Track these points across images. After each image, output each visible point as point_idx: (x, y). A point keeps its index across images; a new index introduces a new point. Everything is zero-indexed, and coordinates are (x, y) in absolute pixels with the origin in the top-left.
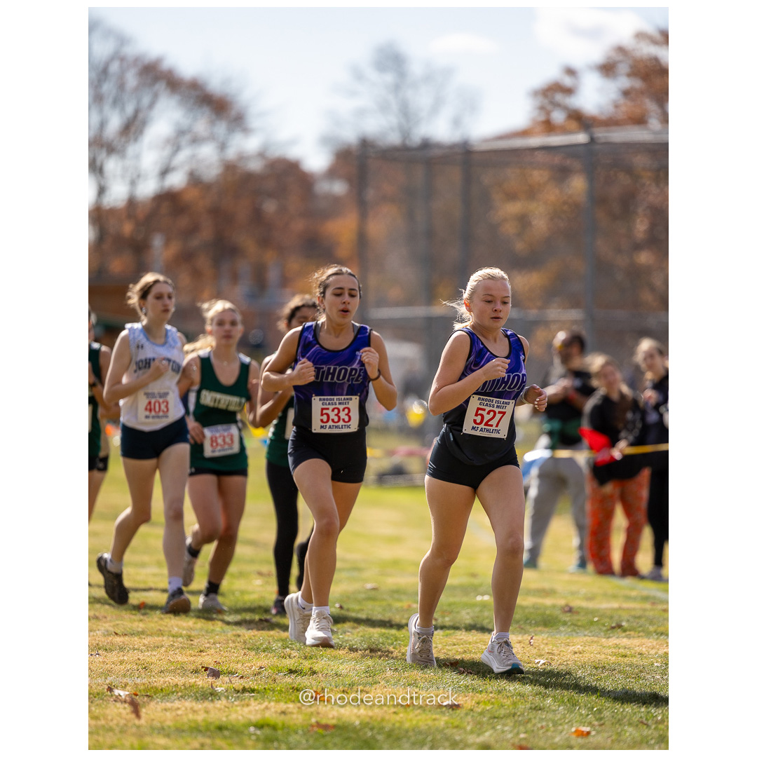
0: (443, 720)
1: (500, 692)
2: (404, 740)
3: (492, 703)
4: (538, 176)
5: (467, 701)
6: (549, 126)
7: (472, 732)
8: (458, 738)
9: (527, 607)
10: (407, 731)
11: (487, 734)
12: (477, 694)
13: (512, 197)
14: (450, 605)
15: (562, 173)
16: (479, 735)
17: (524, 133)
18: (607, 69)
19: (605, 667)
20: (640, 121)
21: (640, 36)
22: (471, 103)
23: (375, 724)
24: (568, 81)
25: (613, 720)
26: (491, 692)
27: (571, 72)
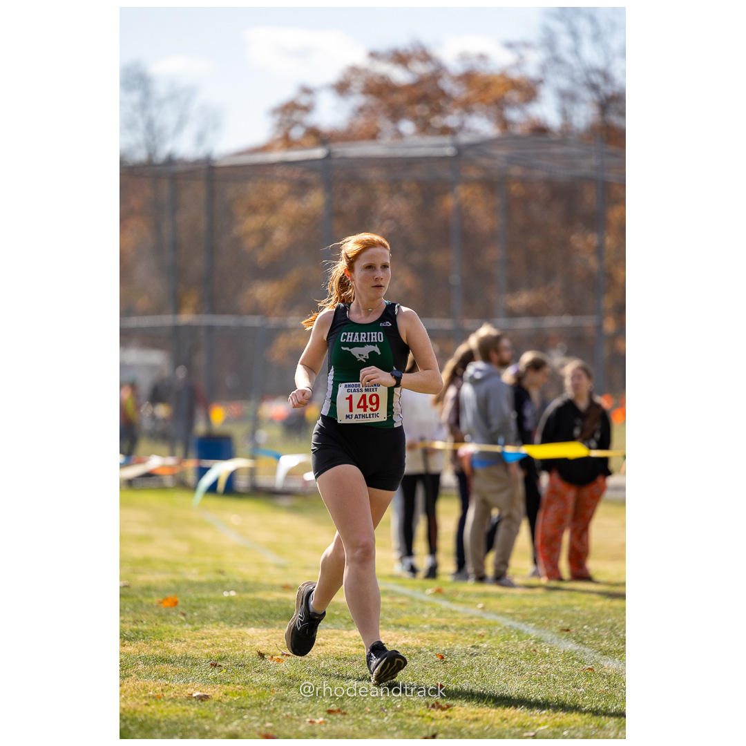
0: (193, 710)
1: (246, 683)
2: (156, 730)
3: (240, 694)
4: (278, 190)
5: (215, 692)
6: (288, 142)
7: (221, 721)
8: (207, 727)
9: (272, 602)
10: (159, 722)
11: (235, 723)
12: (225, 686)
13: (253, 210)
14: (199, 600)
15: (301, 188)
16: (226, 725)
17: (265, 149)
18: (342, 88)
19: (346, 658)
20: (373, 136)
21: (373, 55)
22: (213, 121)
23: (128, 715)
24: (304, 101)
25: (355, 709)
26: (238, 684)
27: (307, 91)
